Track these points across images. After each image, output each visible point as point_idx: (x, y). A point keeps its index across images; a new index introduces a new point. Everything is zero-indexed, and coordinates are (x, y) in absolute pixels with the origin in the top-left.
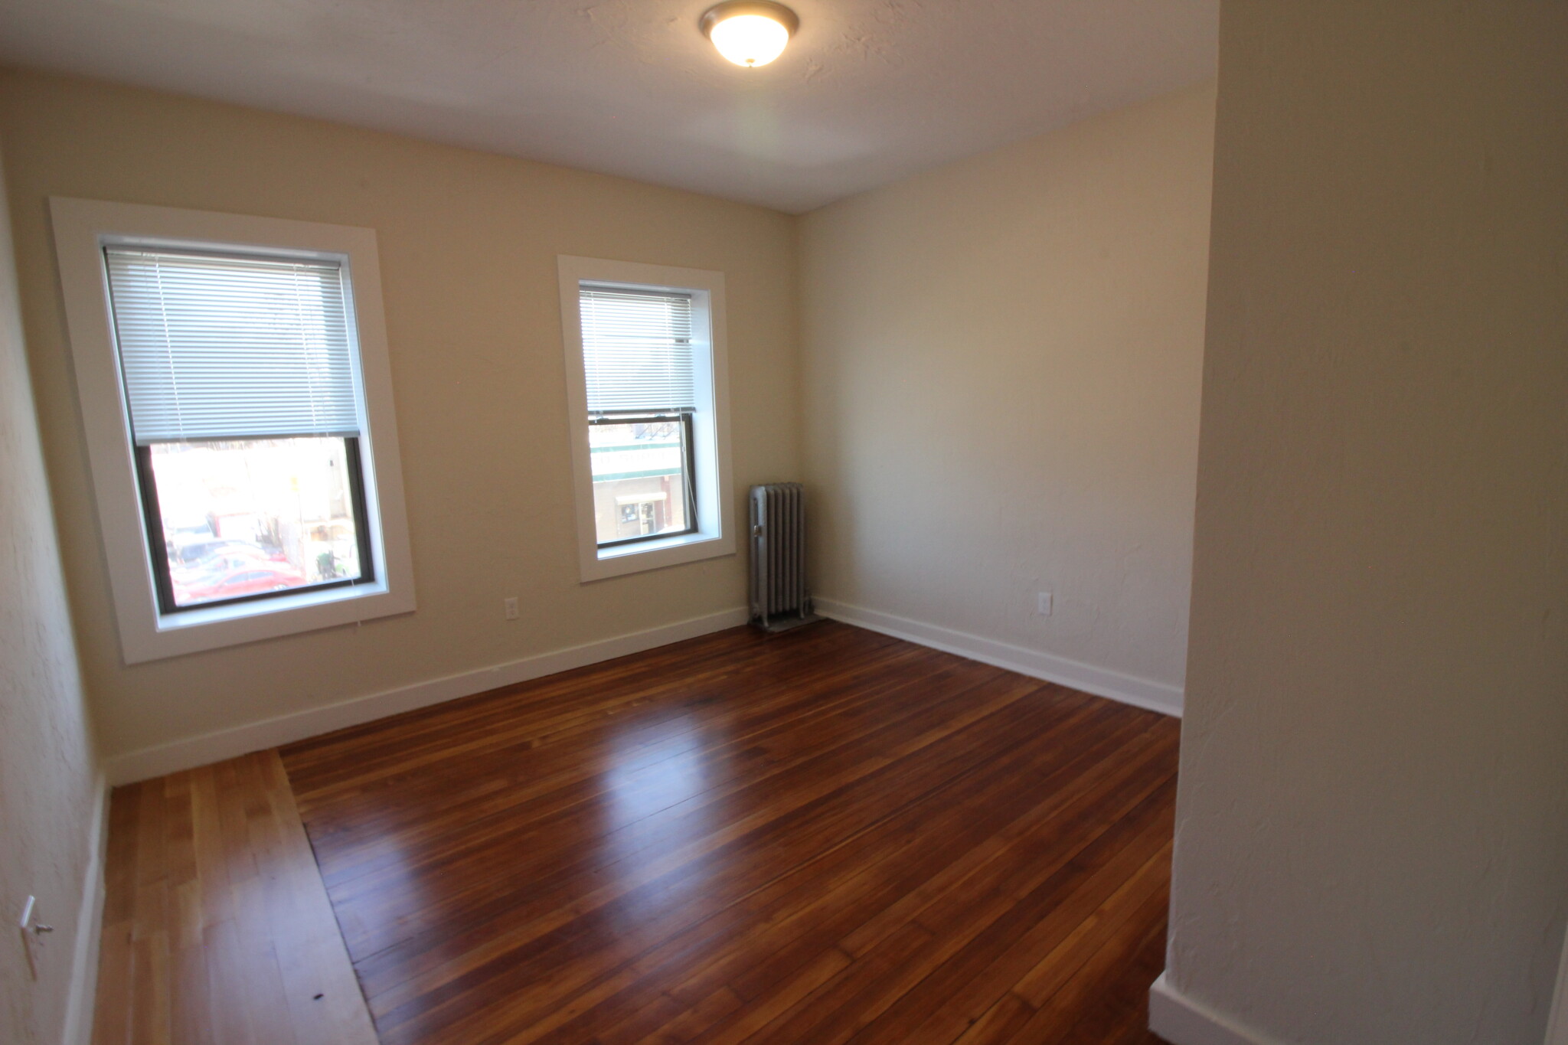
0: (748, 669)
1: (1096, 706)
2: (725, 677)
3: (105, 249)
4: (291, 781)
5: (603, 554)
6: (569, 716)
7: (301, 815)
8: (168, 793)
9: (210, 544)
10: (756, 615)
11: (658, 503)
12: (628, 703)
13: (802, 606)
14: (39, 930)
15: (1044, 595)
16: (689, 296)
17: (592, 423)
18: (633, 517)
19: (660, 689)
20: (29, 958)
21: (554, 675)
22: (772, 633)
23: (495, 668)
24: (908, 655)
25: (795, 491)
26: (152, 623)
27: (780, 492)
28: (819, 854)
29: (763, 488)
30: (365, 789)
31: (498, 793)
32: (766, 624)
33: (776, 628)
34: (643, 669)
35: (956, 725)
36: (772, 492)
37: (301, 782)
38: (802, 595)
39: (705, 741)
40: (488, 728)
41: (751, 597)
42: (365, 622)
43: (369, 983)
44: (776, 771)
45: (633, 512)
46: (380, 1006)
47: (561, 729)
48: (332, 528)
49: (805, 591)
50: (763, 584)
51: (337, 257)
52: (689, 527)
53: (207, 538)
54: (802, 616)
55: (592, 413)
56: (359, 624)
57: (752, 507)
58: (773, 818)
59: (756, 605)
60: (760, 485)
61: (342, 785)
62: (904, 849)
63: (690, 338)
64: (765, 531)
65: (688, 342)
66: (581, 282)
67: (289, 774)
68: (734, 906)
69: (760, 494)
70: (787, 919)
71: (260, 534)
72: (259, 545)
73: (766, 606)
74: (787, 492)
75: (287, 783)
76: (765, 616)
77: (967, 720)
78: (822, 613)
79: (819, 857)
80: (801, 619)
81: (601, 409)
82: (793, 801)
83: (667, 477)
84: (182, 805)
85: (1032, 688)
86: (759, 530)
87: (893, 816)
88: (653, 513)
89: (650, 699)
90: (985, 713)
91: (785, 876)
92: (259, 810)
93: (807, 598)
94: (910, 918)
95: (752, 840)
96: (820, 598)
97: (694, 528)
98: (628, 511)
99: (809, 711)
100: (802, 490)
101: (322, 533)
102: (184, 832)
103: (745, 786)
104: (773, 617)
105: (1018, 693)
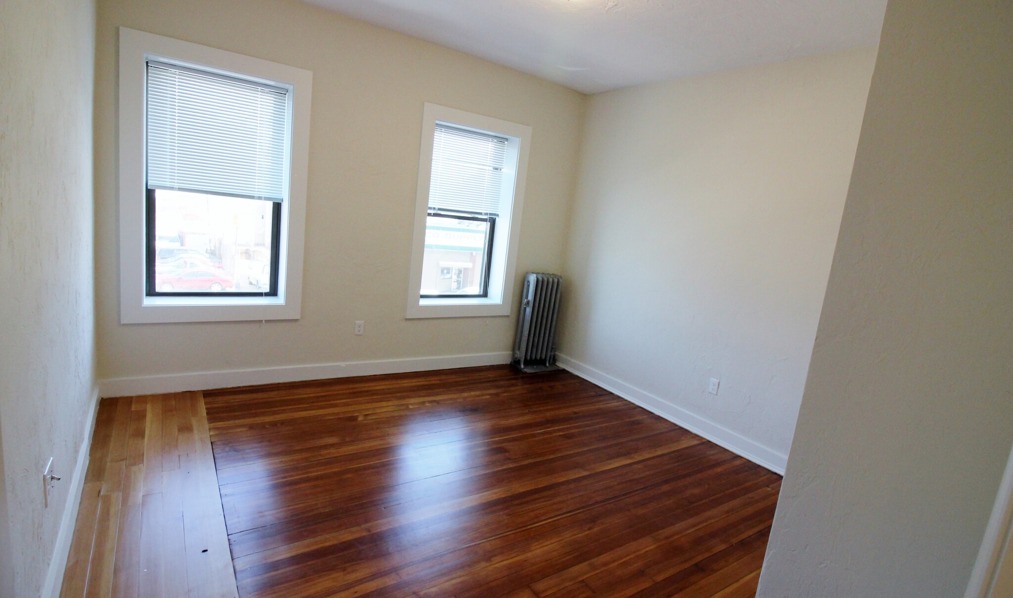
0: (505, 394)
1: (737, 462)
2: (488, 397)
3: (147, 63)
4: (207, 414)
5: (423, 302)
6: (384, 404)
7: (211, 436)
8: (134, 407)
9: (177, 250)
10: (516, 359)
11: (466, 269)
12: (423, 403)
13: (548, 359)
14: (52, 478)
15: (714, 380)
16: (507, 140)
17: (429, 215)
18: (448, 276)
19: (446, 397)
20: (45, 493)
21: (379, 375)
22: (526, 373)
23: (343, 364)
24: (614, 404)
25: (556, 280)
26: (141, 301)
27: (546, 279)
28: (530, 525)
29: (535, 275)
30: (251, 427)
31: (332, 445)
32: (522, 366)
33: (529, 370)
34: (436, 382)
35: (638, 458)
36: (540, 279)
37: (213, 415)
38: (549, 351)
39: (470, 437)
40: (332, 402)
41: (516, 346)
42: (267, 321)
43: (236, 549)
44: (511, 466)
45: (448, 273)
46: (240, 564)
47: (378, 412)
48: (254, 251)
49: (552, 348)
50: (525, 338)
51: (287, 86)
52: (482, 293)
53: (177, 245)
54: (547, 364)
55: (430, 208)
56: (264, 322)
57: (526, 286)
58: (503, 496)
59: (518, 352)
60: (533, 273)
61: (238, 422)
62: (586, 533)
63: (503, 168)
64: (531, 304)
65: (501, 170)
66: (437, 122)
67: (206, 408)
68: (468, 547)
69: (532, 279)
70: (500, 563)
71: (209, 248)
72: (208, 255)
73: (524, 354)
74: (551, 280)
75: (205, 414)
76: (522, 360)
77: (647, 455)
78: (561, 365)
79: (529, 527)
80: (546, 366)
81: (437, 207)
82: (518, 487)
83: (474, 253)
84: (141, 416)
85: (695, 442)
86: (528, 303)
87: (582, 510)
88: (461, 275)
89: (438, 402)
90: (659, 453)
91: (505, 534)
92: (186, 429)
93: (553, 354)
94: (581, 579)
95: (488, 507)
96: (562, 355)
97: (485, 294)
98: (445, 271)
99: (541, 430)
100: (561, 280)
101: (247, 254)
102: (140, 434)
103: (490, 471)
104: (528, 363)
105: (685, 443)
